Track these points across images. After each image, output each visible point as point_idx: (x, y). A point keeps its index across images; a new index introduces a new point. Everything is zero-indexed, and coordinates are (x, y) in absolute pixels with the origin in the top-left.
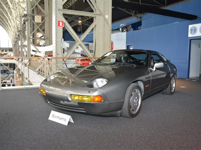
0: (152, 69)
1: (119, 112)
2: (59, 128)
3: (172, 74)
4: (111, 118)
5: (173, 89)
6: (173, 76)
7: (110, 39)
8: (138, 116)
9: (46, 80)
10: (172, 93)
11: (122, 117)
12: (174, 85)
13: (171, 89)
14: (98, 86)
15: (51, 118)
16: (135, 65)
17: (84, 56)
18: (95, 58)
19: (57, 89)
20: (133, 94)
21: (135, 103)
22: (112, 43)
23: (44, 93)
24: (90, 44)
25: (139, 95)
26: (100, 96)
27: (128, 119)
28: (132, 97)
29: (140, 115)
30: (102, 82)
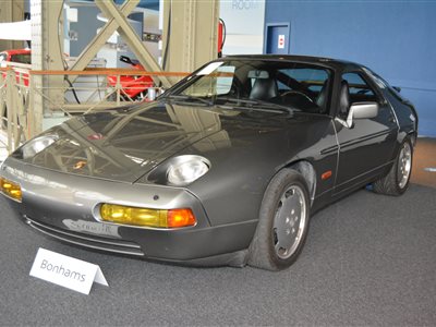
0: (341, 121)
1: (242, 254)
2: (66, 304)
3: (404, 134)
4: (218, 271)
5: (406, 177)
6: (407, 140)
7: (216, 11)
8: (296, 264)
9: (18, 154)
10: (401, 192)
11: (248, 269)
12: (408, 168)
13: (398, 179)
14: (182, 179)
15: (36, 271)
16: (291, 110)
17: (129, 61)
18: (167, 75)
19: (53, 184)
20: (283, 200)
21: (288, 225)
22: (222, 26)
23: (14, 196)
24: (147, 13)
25: (302, 202)
26: (189, 209)
27: (268, 273)
28: (281, 209)
29: (301, 260)
30: (194, 165)
